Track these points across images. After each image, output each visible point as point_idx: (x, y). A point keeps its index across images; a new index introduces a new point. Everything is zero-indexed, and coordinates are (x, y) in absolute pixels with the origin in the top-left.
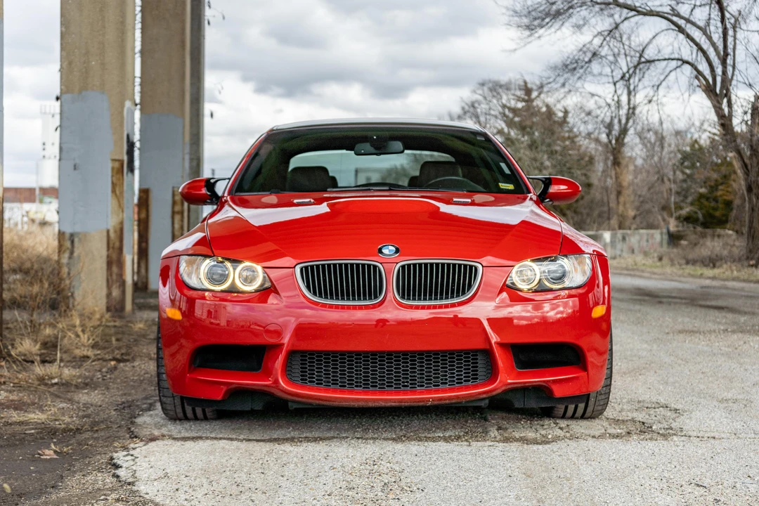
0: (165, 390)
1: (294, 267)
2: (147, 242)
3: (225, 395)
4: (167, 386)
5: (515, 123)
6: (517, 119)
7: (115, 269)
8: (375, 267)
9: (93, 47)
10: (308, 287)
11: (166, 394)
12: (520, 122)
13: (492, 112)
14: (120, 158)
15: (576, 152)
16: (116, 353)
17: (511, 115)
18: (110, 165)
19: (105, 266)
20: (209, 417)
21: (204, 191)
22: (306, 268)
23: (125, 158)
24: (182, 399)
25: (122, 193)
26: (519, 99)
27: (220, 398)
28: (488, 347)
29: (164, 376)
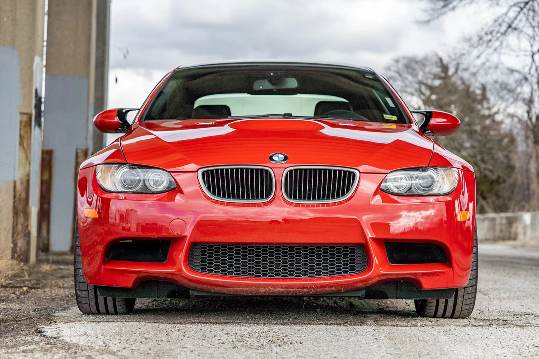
0: (81, 284)
1: (197, 171)
2: (49, 204)
3: (134, 282)
4: (82, 280)
5: (432, 101)
6: (434, 97)
7: (21, 220)
8: (267, 171)
9: (6, 4)
10: (209, 189)
11: (82, 288)
12: (437, 100)
13: (409, 90)
14: (29, 111)
15: (496, 132)
16: (27, 283)
17: (427, 93)
18: (18, 118)
19: (11, 215)
20: (118, 311)
21: (116, 119)
22: (207, 171)
23: (34, 112)
24: (95, 288)
25: (29, 145)
26: (436, 77)
27: (130, 285)
28: (364, 242)
29: (81, 271)
